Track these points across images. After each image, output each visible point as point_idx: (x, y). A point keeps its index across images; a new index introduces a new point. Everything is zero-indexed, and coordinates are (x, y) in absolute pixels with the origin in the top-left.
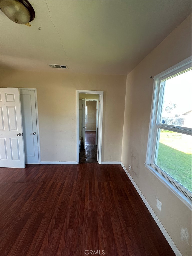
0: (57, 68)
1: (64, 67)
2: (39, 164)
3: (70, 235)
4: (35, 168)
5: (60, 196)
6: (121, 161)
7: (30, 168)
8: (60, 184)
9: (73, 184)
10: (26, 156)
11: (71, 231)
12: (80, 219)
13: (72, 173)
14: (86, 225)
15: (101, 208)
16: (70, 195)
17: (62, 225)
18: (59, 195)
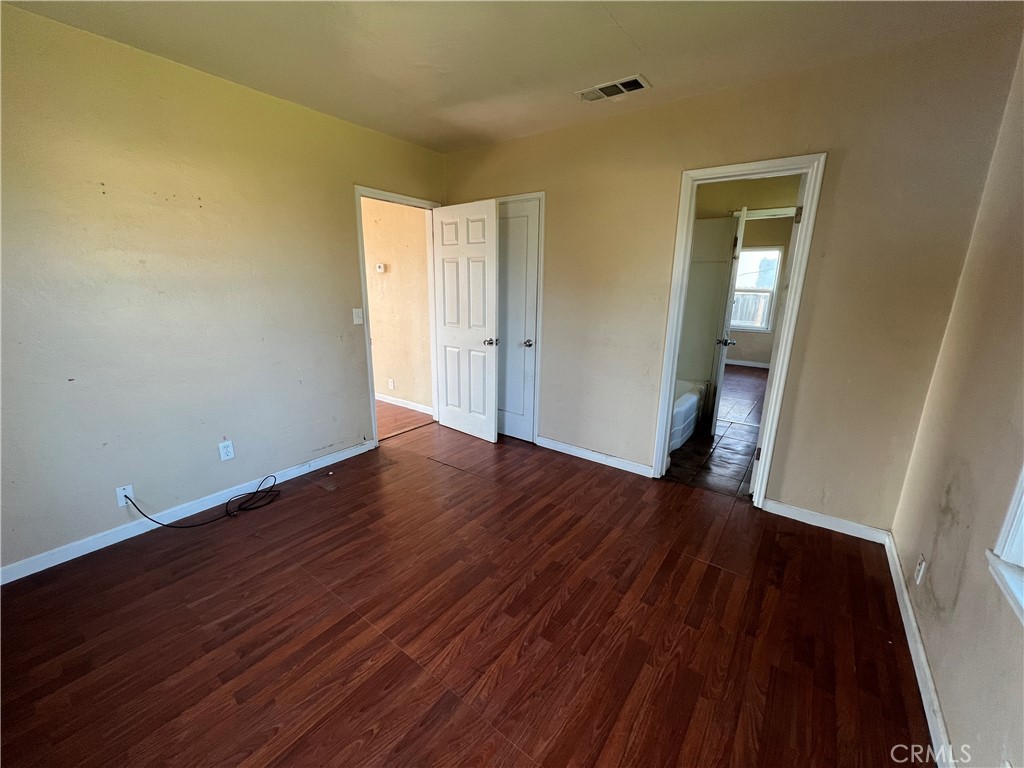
0: (608, 96)
1: (634, 85)
2: (532, 443)
3: (537, 650)
4: (520, 450)
5: (553, 545)
6: (889, 531)
7: (507, 447)
8: (567, 515)
9: (608, 532)
10: (501, 410)
11: (542, 646)
12: (582, 634)
13: (621, 500)
14: (593, 659)
15: (676, 647)
16: (583, 558)
17: (528, 616)
18: (553, 543)
